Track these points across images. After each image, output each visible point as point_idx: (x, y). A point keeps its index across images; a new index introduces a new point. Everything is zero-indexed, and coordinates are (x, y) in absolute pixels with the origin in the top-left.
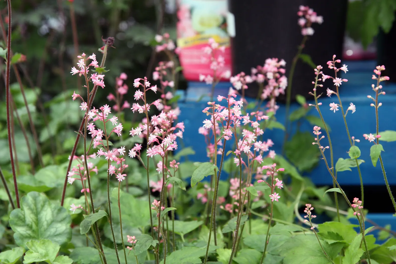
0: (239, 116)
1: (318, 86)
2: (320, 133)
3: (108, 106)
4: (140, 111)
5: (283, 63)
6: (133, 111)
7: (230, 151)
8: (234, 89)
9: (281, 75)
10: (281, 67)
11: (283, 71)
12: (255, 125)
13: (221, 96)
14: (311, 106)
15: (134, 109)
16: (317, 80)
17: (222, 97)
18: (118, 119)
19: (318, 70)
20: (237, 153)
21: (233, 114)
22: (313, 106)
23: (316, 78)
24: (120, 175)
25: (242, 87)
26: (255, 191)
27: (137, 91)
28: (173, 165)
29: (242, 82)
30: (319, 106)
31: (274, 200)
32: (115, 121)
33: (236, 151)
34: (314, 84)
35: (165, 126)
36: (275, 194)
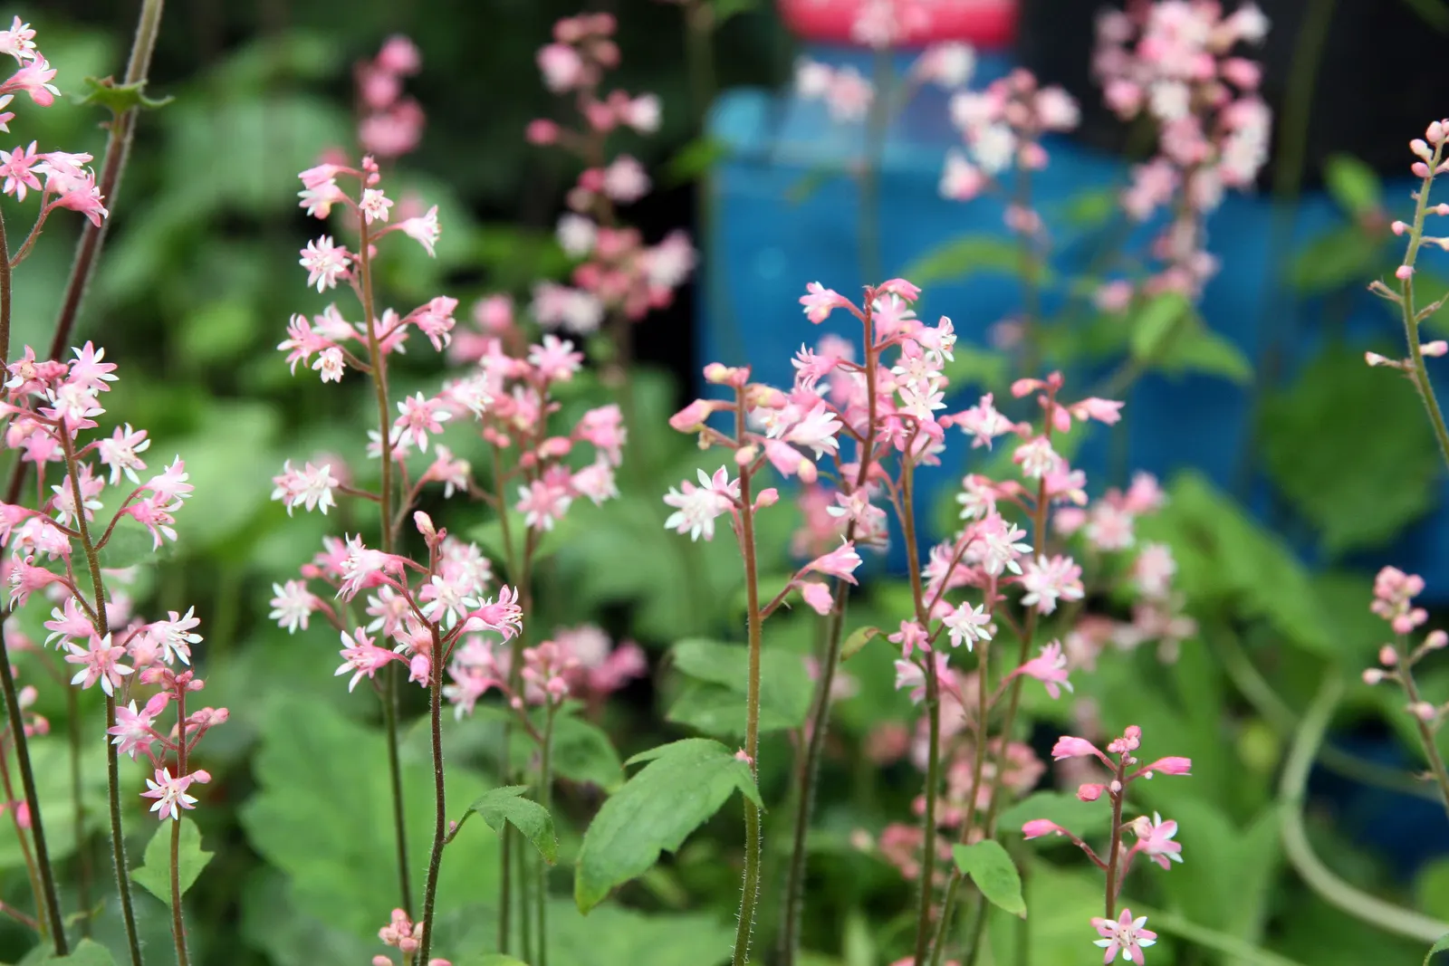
0: (931, 417)
1: (1431, 243)
2: (1419, 616)
3: (101, 352)
4: (326, 366)
5: (1249, 23)
6: (291, 363)
7: (865, 629)
8: (973, 162)
9: (1236, 92)
10: (1241, 49)
11: (1244, 72)
12: (1033, 463)
13: (826, 287)
14: (1379, 366)
15: (294, 349)
16: (1422, 210)
17: (831, 293)
18: (148, 442)
19: (1431, 146)
20: (909, 639)
21: (896, 400)
22: (1389, 367)
23: (1415, 196)
24: (164, 781)
25: (1015, 156)
26: (1006, 878)
27: (310, 244)
28: (539, 672)
29: (1016, 130)
30: (1429, 359)
31: (1120, 953)
32: (134, 458)
33: (902, 628)
34: (1406, 237)
35: (512, 429)
36: (1126, 921)
